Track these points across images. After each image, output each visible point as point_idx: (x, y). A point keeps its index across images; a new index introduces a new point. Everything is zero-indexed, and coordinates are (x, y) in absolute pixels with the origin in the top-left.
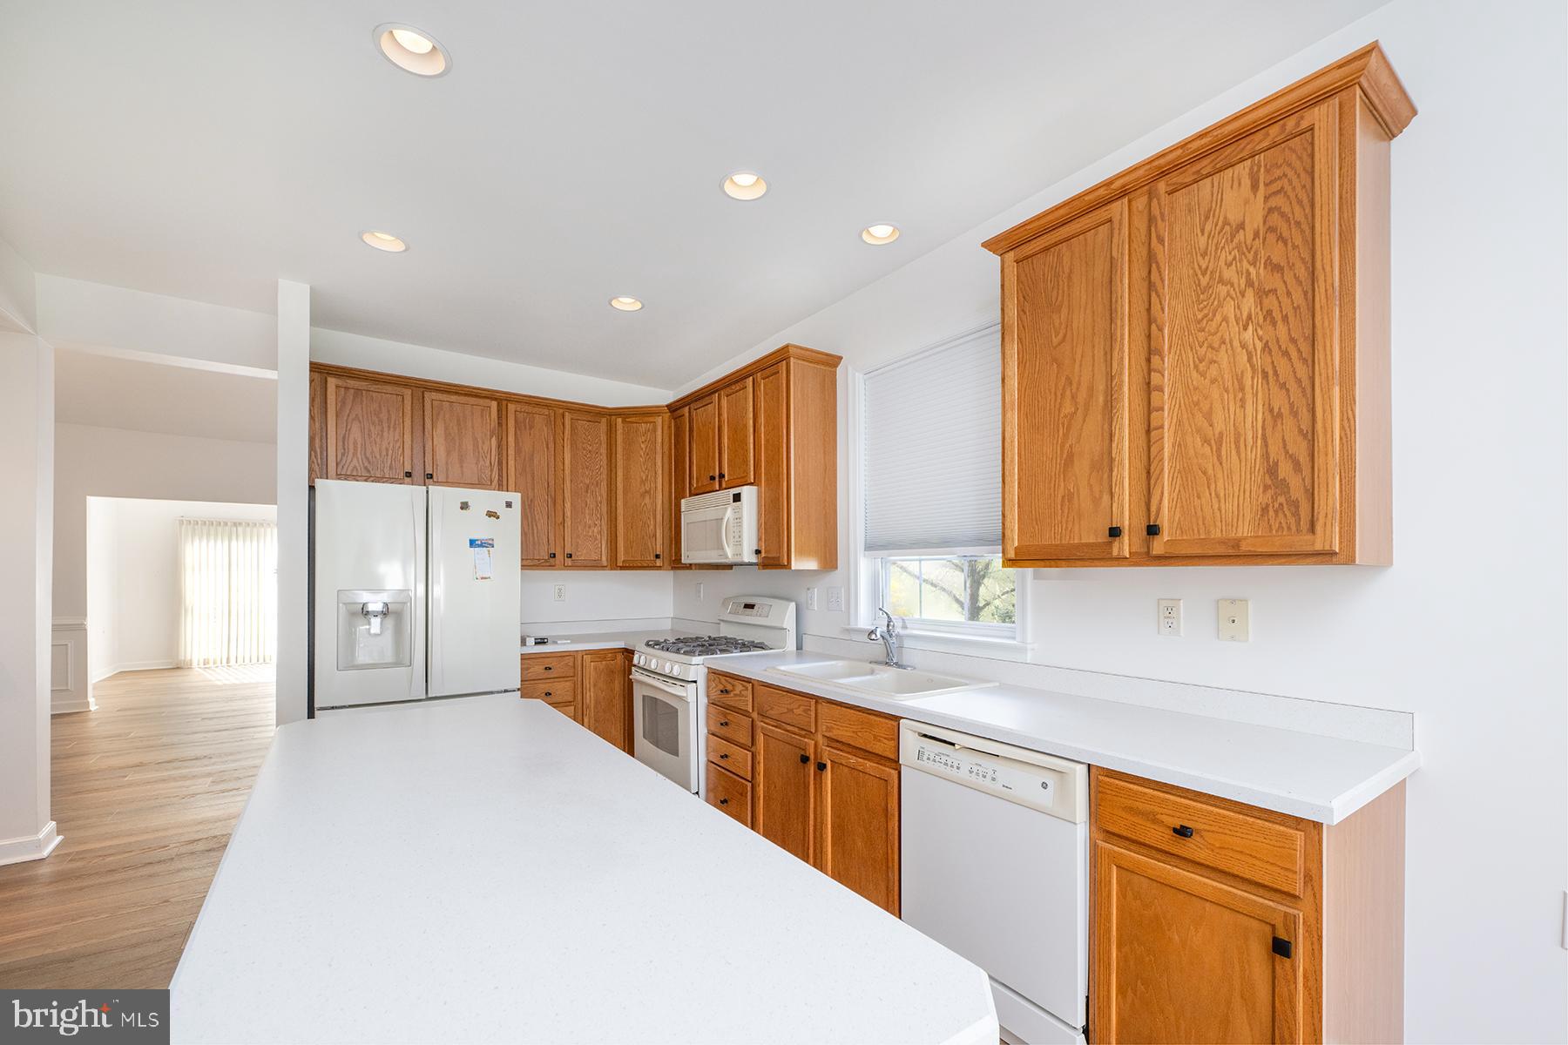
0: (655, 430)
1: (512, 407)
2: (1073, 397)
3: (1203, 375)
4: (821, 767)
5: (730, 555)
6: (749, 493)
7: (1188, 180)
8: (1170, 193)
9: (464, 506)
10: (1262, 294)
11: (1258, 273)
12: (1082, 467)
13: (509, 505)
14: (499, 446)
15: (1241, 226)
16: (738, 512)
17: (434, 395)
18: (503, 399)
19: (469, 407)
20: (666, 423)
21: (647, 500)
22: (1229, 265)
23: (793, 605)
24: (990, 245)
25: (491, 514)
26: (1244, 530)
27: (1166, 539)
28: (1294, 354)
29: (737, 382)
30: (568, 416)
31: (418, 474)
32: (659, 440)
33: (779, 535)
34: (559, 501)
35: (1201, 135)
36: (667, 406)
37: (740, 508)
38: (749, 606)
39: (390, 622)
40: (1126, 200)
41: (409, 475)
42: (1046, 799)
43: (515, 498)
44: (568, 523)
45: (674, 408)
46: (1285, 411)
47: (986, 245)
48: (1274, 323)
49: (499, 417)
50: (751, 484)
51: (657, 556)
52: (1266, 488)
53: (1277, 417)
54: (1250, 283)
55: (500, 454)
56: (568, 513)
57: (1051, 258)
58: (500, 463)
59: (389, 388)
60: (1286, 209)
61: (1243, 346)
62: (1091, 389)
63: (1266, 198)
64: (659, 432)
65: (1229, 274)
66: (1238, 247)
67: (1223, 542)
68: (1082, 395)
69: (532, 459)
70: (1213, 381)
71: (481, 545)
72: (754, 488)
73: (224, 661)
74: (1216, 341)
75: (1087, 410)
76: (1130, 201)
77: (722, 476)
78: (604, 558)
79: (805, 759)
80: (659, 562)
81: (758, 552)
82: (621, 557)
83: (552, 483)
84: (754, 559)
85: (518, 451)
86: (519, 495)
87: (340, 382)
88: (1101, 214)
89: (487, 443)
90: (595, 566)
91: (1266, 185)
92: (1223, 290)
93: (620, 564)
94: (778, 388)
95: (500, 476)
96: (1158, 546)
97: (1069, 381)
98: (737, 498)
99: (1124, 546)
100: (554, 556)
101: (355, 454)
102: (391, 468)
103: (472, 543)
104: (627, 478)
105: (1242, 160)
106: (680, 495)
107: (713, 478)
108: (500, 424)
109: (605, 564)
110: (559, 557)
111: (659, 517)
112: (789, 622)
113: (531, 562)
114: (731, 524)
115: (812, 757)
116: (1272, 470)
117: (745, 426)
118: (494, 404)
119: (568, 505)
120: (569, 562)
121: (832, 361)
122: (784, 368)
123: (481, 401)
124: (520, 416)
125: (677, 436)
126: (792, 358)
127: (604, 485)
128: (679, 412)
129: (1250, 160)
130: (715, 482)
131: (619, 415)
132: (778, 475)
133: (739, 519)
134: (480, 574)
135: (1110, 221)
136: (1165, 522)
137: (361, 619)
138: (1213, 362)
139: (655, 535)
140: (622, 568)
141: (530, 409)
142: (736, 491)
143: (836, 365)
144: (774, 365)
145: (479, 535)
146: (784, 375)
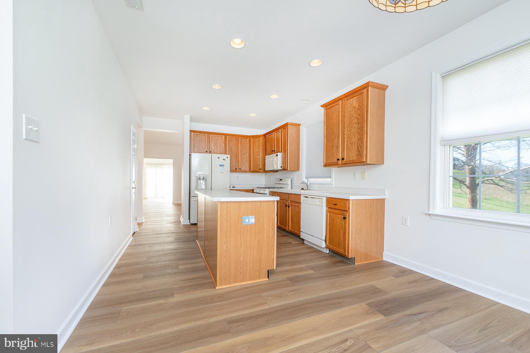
0: (260, 140)
1: (228, 136)
2: (334, 135)
3: (350, 132)
4: (289, 206)
5: (275, 168)
6: (280, 154)
7: (349, 99)
8: (347, 100)
9: (219, 158)
10: (358, 119)
11: (357, 115)
12: (335, 148)
13: (227, 158)
14: (225, 145)
15: (355, 107)
16: (277, 158)
17: (212, 135)
18: (226, 135)
19: (219, 137)
20: (263, 139)
21: (258, 156)
22: (354, 114)
23: (290, 179)
24: (322, 106)
25: (224, 159)
26: (355, 158)
27: (345, 160)
28: (361, 129)
29: (278, 130)
30: (240, 138)
31: (208, 152)
32: (261, 142)
33: (286, 163)
34: (238, 157)
35: (350, 92)
36: (263, 135)
37: (278, 157)
38: (281, 180)
39: (204, 180)
40: (341, 101)
41: (207, 152)
42: (320, 204)
43: (229, 156)
44: (240, 161)
45: (265, 135)
46: (360, 139)
47: (321, 106)
48: (359, 124)
49: (225, 139)
50: (280, 152)
51: (260, 169)
52: (357, 151)
53: (359, 140)
54: (356, 117)
55: (225, 147)
56: (240, 159)
57: (331, 109)
58: (225, 149)
59: (203, 134)
60: (360, 105)
61: (355, 128)
62: (336, 134)
63: (358, 103)
64: (261, 141)
65: (354, 115)
66: (355, 111)
67: (352, 160)
68: (335, 135)
69: (232, 147)
70: (352, 133)
71: (222, 166)
72: (281, 153)
73: (155, 197)
74: (352, 126)
75: (335, 138)
76: (342, 101)
77: (274, 151)
78: (248, 170)
79: (286, 206)
80: (261, 171)
81: (281, 167)
82: (252, 169)
83: (236, 153)
84: (281, 168)
85: (229, 146)
86: (229, 155)
87: (194, 133)
88: (337, 103)
89: (222, 144)
90: (245, 172)
91: (359, 101)
92: (353, 118)
93: (251, 171)
94: (286, 131)
95: (225, 151)
96: (344, 162)
97: (333, 132)
98: (277, 155)
99: (340, 162)
100: (237, 169)
101: (196, 148)
102: (203, 151)
103: (220, 165)
104: (253, 152)
105: (355, 96)
106: (266, 155)
107: (272, 151)
108: (225, 140)
109: (248, 171)
110: (238, 169)
111: (261, 160)
112: (289, 182)
113: (232, 171)
114: (276, 161)
115: (288, 205)
116: (358, 148)
117: (279, 140)
118: (224, 136)
119: (240, 158)
120: (240, 170)
121: (299, 125)
122: (287, 127)
123: (221, 136)
124: (230, 138)
125: (265, 141)
126: (289, 125)
127: (248, 153)
128: (265, 136)
129: (356, 97)
130: (273, 152)
131: (252, 137)
132: (286, 150)
133: (277, 160)
134: (221, 172)
135: (339, 104)
136: (345, 158)
137: (199, 180)
138: (352, 130)
139: (260, 164)
140: (252, 172)
141: (231, 137)
142: (277, 154)
143: (300, 126)
144: (285, 126)
145: (221, 164)
146: (287, 129)
